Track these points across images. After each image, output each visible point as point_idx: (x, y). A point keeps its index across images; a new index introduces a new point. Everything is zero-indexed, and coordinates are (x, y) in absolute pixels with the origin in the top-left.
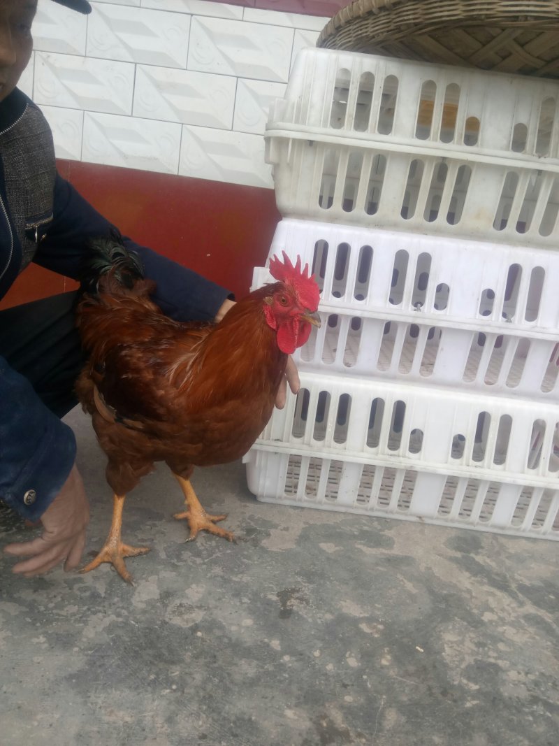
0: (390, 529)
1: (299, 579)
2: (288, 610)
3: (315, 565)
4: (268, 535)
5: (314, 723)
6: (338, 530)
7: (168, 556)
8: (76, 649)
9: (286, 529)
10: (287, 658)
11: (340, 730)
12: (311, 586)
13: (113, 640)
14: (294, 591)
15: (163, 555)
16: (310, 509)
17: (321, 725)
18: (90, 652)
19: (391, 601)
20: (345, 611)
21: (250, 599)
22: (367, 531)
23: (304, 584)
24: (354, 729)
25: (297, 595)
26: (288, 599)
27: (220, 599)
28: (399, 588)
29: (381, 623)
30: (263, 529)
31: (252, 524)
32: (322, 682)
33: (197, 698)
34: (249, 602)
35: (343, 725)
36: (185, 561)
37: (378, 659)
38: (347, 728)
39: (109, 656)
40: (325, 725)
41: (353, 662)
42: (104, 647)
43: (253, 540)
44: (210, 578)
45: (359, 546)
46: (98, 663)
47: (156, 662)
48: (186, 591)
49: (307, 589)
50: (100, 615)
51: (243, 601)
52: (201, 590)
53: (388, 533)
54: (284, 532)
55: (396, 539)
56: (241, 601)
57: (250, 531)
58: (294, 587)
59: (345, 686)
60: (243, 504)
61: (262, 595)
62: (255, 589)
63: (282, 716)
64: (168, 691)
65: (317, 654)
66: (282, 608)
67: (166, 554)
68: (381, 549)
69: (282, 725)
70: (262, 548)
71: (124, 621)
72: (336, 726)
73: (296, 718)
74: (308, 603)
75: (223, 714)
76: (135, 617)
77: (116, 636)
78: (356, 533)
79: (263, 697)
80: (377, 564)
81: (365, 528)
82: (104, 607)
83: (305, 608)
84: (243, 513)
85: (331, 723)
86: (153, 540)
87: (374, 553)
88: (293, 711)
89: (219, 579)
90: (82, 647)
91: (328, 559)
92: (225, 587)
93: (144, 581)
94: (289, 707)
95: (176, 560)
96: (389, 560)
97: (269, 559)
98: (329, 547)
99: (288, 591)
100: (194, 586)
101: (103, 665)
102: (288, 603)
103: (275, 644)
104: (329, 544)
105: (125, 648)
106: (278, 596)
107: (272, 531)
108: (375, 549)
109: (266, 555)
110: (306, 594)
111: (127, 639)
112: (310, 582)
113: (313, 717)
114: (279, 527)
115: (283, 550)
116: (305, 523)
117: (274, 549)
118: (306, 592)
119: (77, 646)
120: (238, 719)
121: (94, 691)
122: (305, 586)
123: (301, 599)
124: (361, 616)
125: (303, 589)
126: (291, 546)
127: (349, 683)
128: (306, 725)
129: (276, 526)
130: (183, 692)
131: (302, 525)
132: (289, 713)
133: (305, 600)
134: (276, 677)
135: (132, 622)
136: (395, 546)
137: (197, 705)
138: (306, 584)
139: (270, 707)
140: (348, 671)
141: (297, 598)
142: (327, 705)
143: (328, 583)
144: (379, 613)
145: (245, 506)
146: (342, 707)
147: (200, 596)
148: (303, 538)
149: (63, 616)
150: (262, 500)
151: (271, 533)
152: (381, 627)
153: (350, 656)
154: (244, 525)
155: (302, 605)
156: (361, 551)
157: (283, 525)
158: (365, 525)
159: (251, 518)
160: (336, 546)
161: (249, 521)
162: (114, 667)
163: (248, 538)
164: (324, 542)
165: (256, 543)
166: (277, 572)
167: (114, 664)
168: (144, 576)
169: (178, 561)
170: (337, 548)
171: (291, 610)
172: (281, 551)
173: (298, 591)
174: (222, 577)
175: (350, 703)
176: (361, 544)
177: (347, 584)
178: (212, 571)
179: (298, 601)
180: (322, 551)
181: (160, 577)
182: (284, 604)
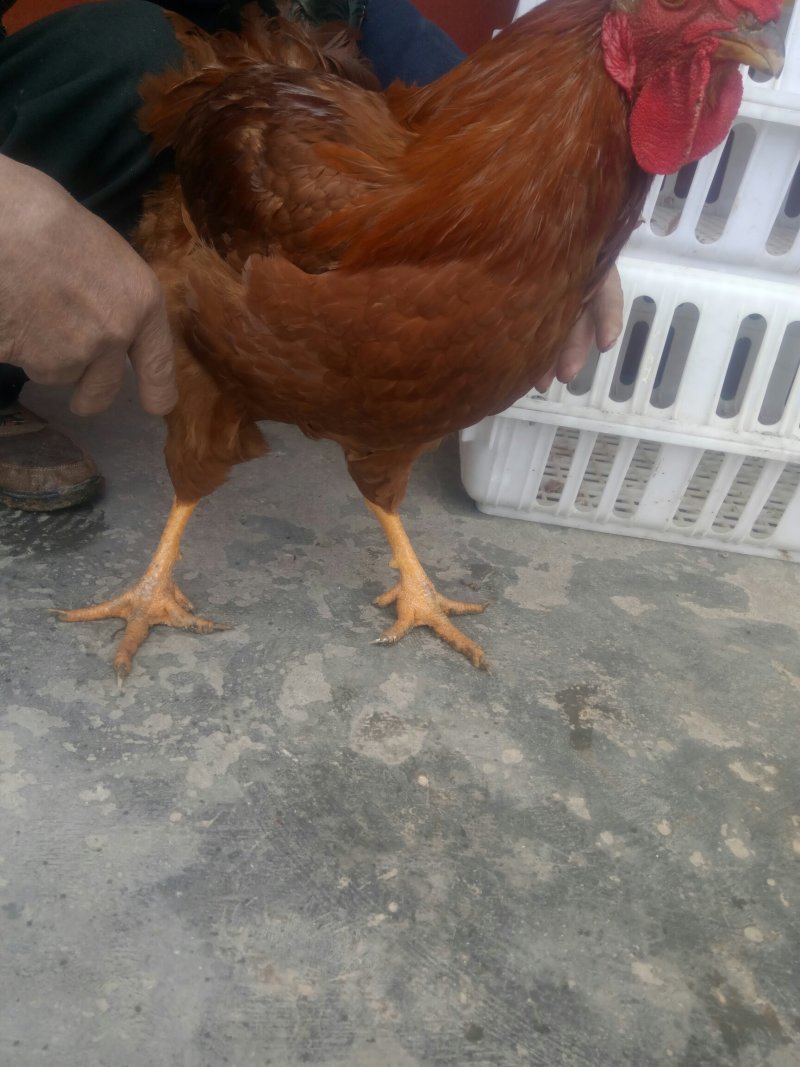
0: (733, 571)
1: (591, 667)
2: (584, 730)
3: (612, 638)
4: (514, 578)
5: (699, 994)
6: (638, 572)
7: (335, 615)
8: (176, 816)
9: (545, 567)
10: (606, 838)
11: (757, 1012)
12: (616, 682)
13: (251, 793)
14: (586, 691)
15: (325, 612)
16: (577, 530)
17: (714, 1000)
18: (206, 824)
19: (775, 715)
20: (693, 734)
21: (506, 706)
22: (692, 576)
23: (602, 677)
24: (783, 1008)
25: (593, 699)
26: (579, 709)
27: (449, 705)
28: (783, 689)
29: (769, 761)
30: (502, 566)
31: (480, 555)
32: (691, 894)
33: (445, 936)
34: (507, 711)
35: (759, 1001)
36: (369, 625)
37: (784, 841)
38: (768, 1007)
39: (246, 831)
40: (722, 999)
41: (739, 848)
42: (234, 810)
43: (489, 586)
44: (423, 661)
45: (685, 604)
46: (226, 850)
47: (346, 847)
48: (382, 687)
49: (610, 687)
50: (219, 736)
51: (495, 711)
52: (409, 685)
53: (730, 579)
54: (541, 573)
55: (747, 591)
56: (490, 711)
57: (479, 569)
58: (584, 683)
59: (738, 903)
60: (455, 517)
61: (528, 699)
62: (511, 685)
63: (630, 978)
64: (382, 917)
65: (664, 828)
66: (572, 727)
67: (331, 611)
68: (726, 610)
69: (634, 1001)
70: (507, 603)
71: (270, 749)
72: (746, 1002)
73: (659, 982)
74: (618, 716)
75: (505, 973)
76: (290, 742)
77: (257, 784)
78: (672, 578)
79: (581, 933)
80: (728, 640)
81: (688, 569)
82: (225, 718)
83: (616, 727)
84: (459, 534)
85: (733, 992)
86: (301, 581)
87: (716, 617)
88: (650, 966)
89: (439, 663)
90: (189, 812)
91: (635, 627)
92: (454, 681)
93: (297, 663)
94: (640, 956)
95: (350, 623)
96: (749, 633)
97: (525, 626)
98: (630, 604)
99: (576, 692)
100: (394, 676)
101: (238, 853)
102: (582, 717)
103: (577, 804)
104: (629, 599)
105: (279, 813)
106: (559, 698)
107: (520, 571)
108: (715, 610)
109: (517, 617)
110: (612, 700)
111: (280, 792)
112: (613, 673)
113: (693, 980)
114: (530, 564)
115: (547, 608)
116: (576, 556)
117: (530, 605)
118: (610, 693)
119: (178, 810)
120: (541, 987)
121: (223, 920)
122: (604, 681)
123: (605, 709)
124: (728, 745)
125: (603, 688)
126: (559, 600)
127: (746, 897)
128: (683, 1000)
129: (524, 562)
130: (413, 919)
131: (571, 562)
132: (642, 970)
133: (613, 711)
134: (595, 882)
135: (285, 751)
136: (750, 604)
137: (448, 953)
138: (607, 678)
139: (600, 956)
140: (735, 869)
141: (596, 707)
142: (715, 950)
143: (647, 675)
144: (759, 740)
145: (460, 522)
146: (745, 955)
147: (411, 697)
148: (579, 584)
149: (142, 738)
150: (489, 511)
151: (520, 576)
152: (770, 769)
153: (730, 834)
154: (465, 557)
155: (609, 722)
156: (691, 613)
157: (537, 560)
158: (685, 563)
159: (475, 543)
160: (643, 603)
161: (473, 550)
162: (260, 859)
163: (477, 582)
164: (619, 594)
165: (494, 593)
166: (547, 652)
167: (261, 852)
168: (296, 653)
169: (355, 625)
170: (646, 607)
171: (590, 730)
172: (543, 609)
173: (594, 692)
174: (445, 660)
175: (758, 944)
176: (687, 599)
177: (683, 678)
178: (424, 647)
179: (598, 711)
180: (619, 613)
181: (327, 656)
182: (575, 719)
